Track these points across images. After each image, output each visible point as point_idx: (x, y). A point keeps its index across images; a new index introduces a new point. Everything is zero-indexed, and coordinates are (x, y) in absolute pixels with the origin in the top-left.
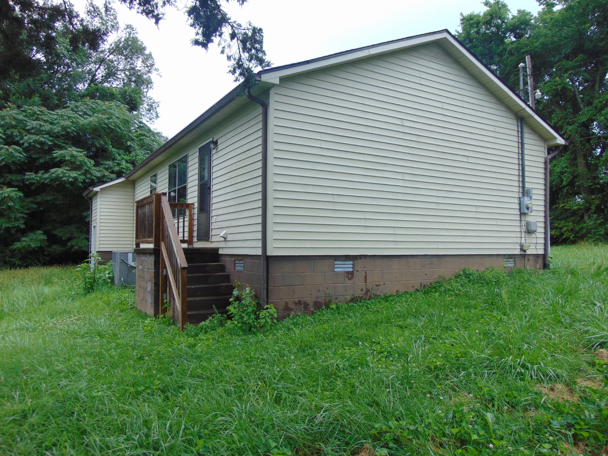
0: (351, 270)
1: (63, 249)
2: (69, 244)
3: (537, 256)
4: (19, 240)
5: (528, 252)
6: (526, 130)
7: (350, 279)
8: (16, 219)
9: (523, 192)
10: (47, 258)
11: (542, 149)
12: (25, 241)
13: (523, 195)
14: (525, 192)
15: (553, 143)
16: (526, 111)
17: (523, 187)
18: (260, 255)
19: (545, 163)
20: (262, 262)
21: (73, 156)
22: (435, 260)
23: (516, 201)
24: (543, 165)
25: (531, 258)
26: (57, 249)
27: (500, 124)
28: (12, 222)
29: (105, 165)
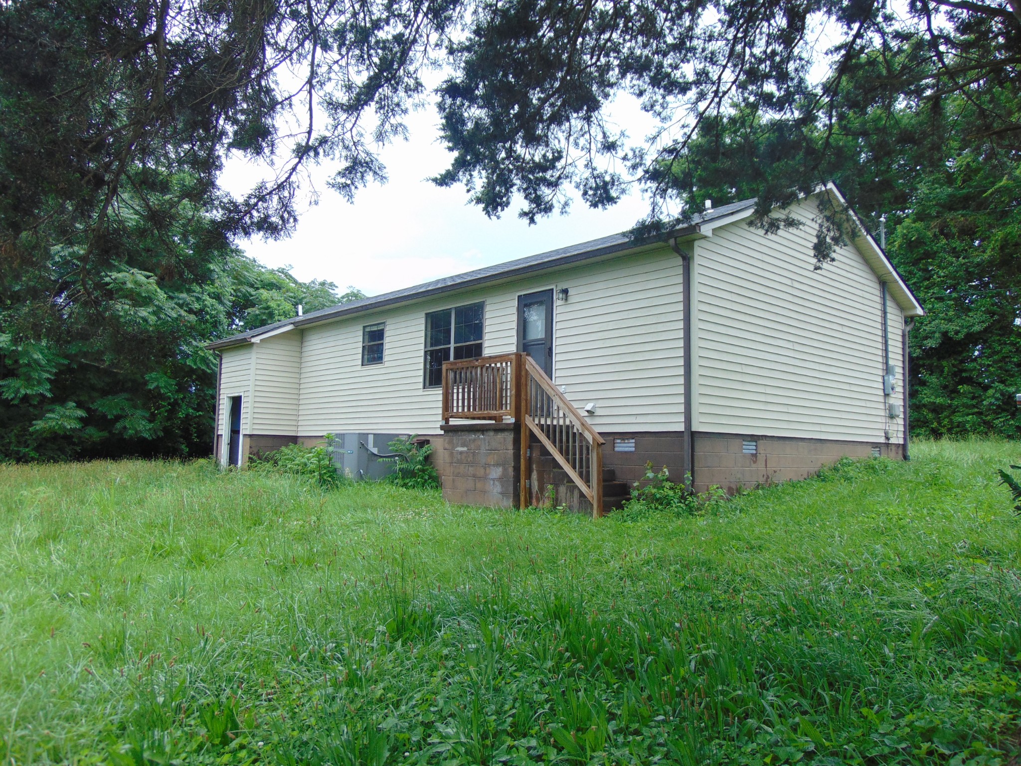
0: (754, 452)
1: (105, 434)
2: (119, 425)
3: (898, 445)
4: (40, 417)
5: (892, 441)
6: (888, 297)
7: (755, 462)
8: (39, 383)
9: (887, 369)
10: (78, 449)
11: (900, 319)
12: (50, 418)
13: (887, 373)
14: (888, 370)
15: (912, 313)
16: (892, 275)
17: (887, 363)
18: (683, 432)
19: (903, 336)
20: (687, 438)
21: (136, 283)
22: (819, 445)
23: (880, 380)
24: (900, 339)
25: (893, 448)
26: (94, 434)
27: (867, 289)
28: (34, 385)
29: (179, 299)
